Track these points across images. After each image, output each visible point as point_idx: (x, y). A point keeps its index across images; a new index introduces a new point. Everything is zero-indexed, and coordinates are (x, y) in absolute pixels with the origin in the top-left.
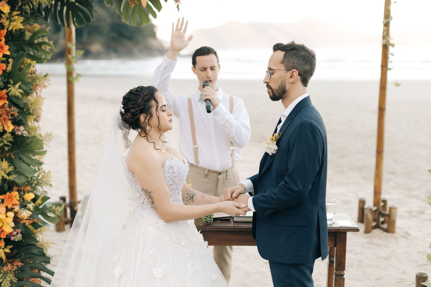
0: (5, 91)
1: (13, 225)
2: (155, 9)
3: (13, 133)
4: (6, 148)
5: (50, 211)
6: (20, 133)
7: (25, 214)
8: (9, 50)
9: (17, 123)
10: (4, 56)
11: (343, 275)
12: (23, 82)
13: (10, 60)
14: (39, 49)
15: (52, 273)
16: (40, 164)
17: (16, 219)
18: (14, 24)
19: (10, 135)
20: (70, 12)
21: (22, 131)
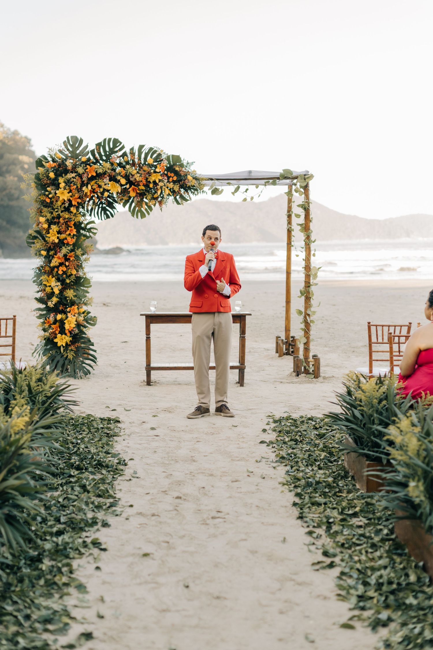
0: (73, 253)
1: (76, 323)
2: (148, 210)
3: (75, 275)
4: (72, 283)
5: (91, 320)
6: (79, 276)
7: (81, 318)
8: (76, 232)
9: (77, 271)
10: (74, 235)
11: (245, 337)
12: (82, 249)
13: (75, 237)
14: (89, 231)
15: (95, 351)
16: (88, 293)
17: (76, 321)
18: (78, 218)
19: (74, 276)
20: (103, 212)
21: (81, 274)
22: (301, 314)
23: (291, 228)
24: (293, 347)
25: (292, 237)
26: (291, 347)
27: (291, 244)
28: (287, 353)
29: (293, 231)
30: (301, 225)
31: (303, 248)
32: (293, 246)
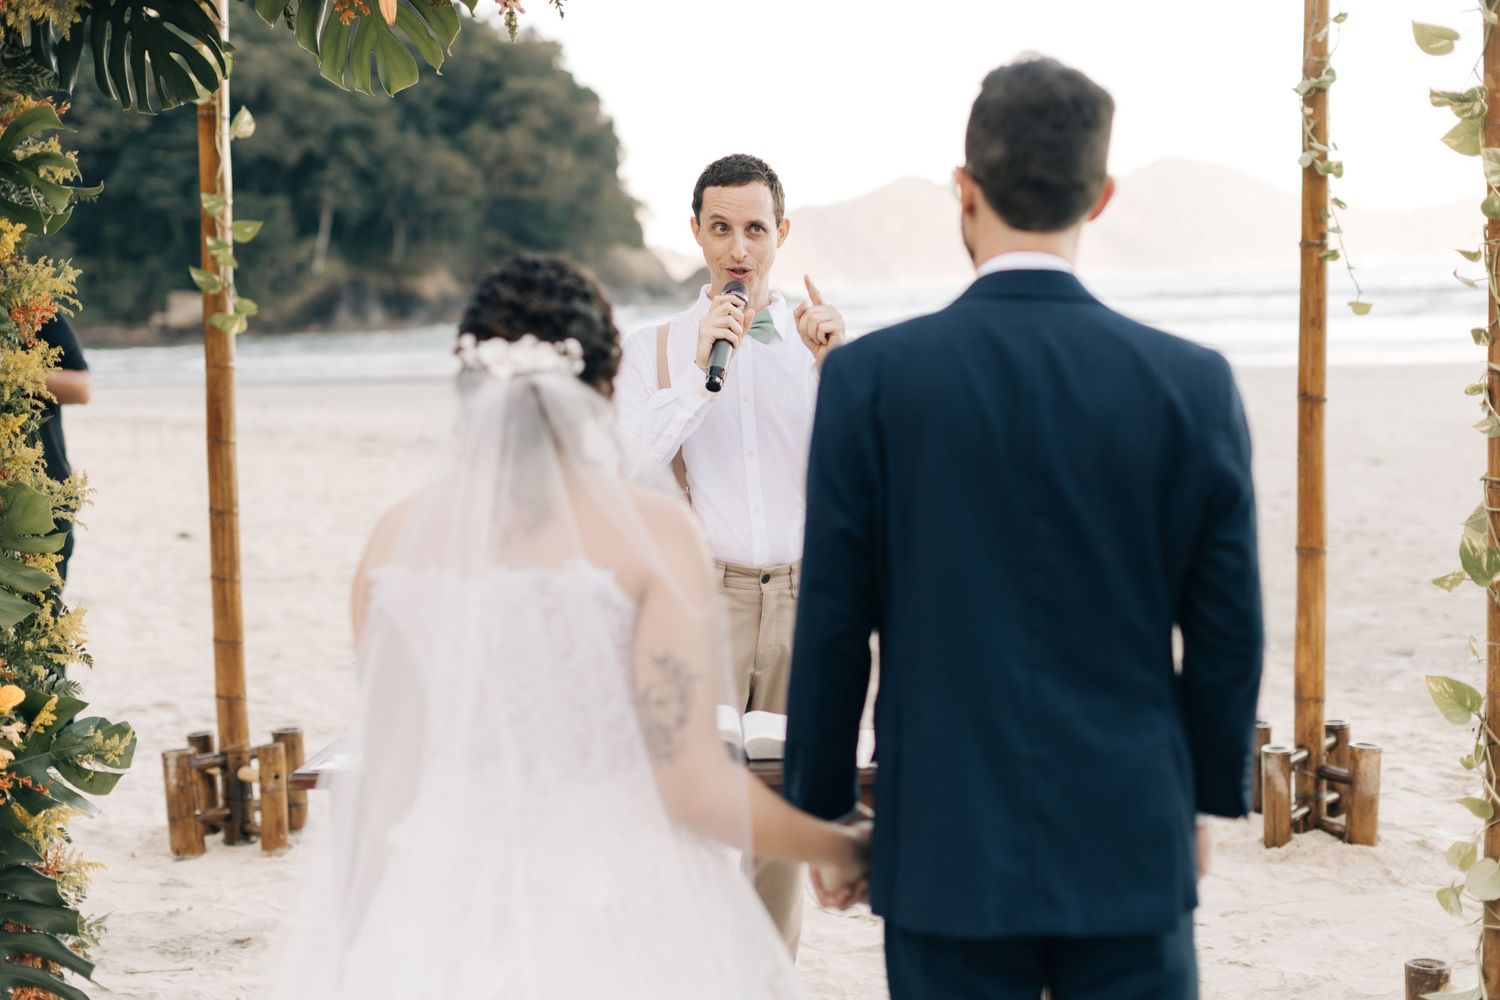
14: (32, 178)
15: (85, 971)
22: (1470, 709)
23: (1323, 157)
24: (1343, 787)
25: (1331, 208)
26: (1324, 784)
27: (1322, 246)
28: (1305, 817)
29: (1338, 171)
30: (1458, 100)
31: (1472, 256)
32: (1334, 255)
